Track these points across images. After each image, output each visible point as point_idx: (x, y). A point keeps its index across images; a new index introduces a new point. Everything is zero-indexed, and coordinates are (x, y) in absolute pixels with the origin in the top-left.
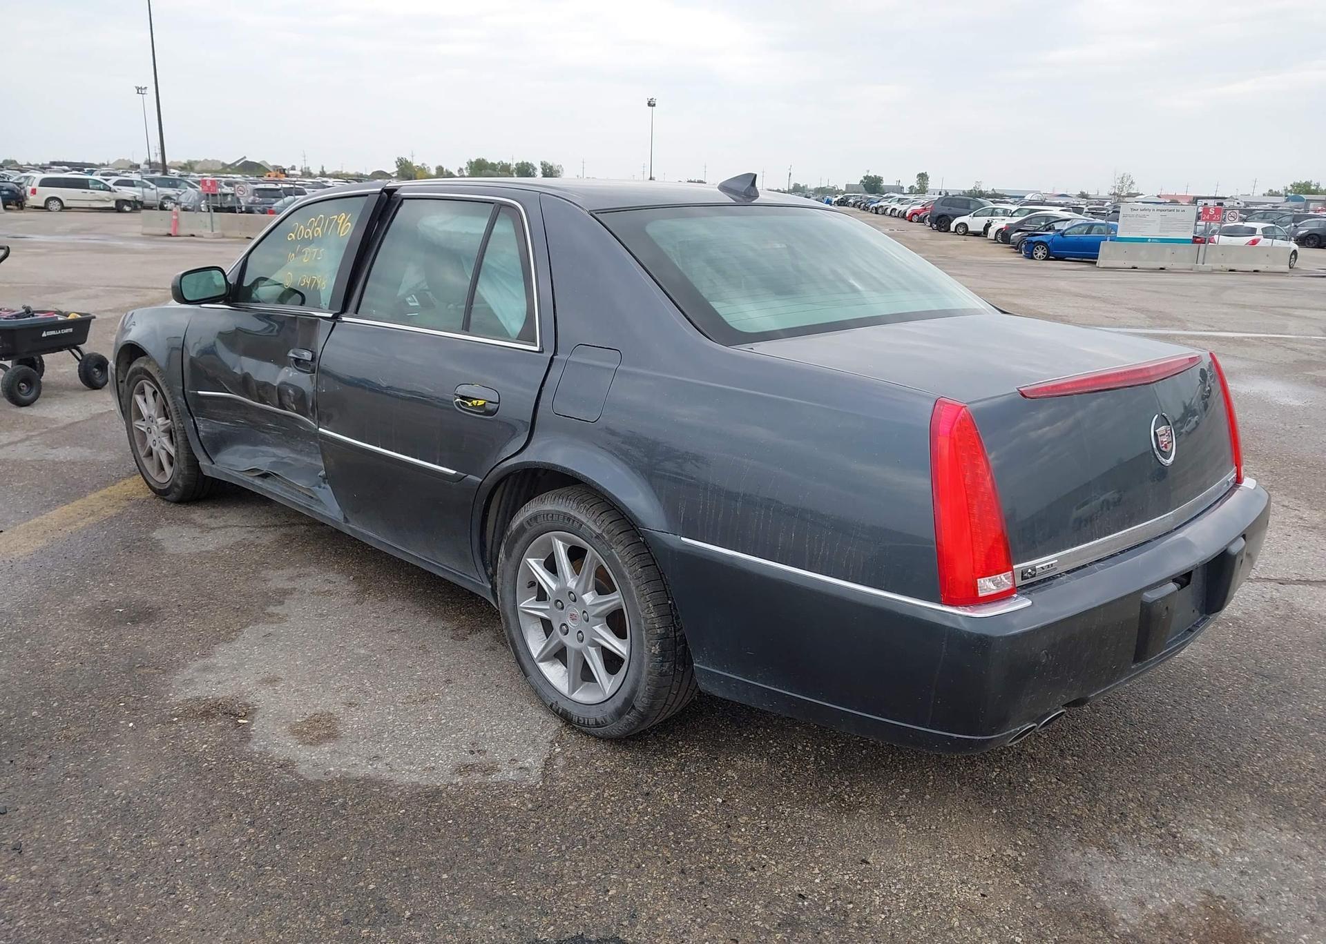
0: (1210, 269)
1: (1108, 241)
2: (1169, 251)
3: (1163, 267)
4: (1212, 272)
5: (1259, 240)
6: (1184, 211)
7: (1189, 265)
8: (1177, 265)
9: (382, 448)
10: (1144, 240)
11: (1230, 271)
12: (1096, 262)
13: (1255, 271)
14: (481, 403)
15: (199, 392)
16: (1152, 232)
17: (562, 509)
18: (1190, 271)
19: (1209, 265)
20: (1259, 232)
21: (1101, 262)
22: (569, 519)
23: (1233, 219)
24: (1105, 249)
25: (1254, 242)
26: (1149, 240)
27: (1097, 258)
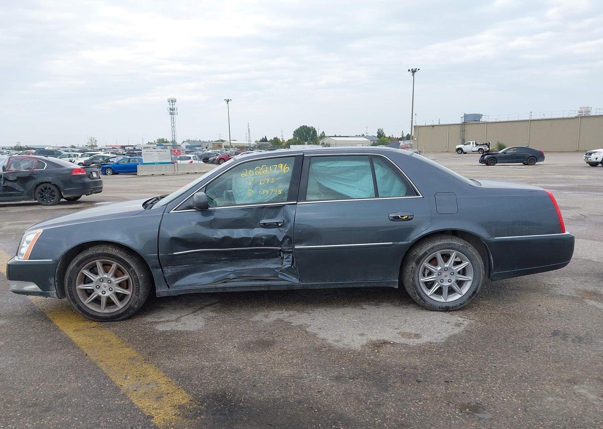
0: (181, 173)
1: (140, 165)
2: (164, 167)
3: (163, 174)
4: (182, 174)
5: (193, 161)
6: (166, 151)
7: (173, 172)
8: (168, 173)
9: (344, 244)
10: (154, 163)
11: (187, 173)
12: (136, 174)
13: (195, 173)
14: (407, 217)
15: (174, 253)
16: (156, 160)
17: (446, 242)
18: (174, 175)
19: (180, 172)
20: (192, 158)
21: (139, 173)
22: (449, 245)
23: (183, 154)
24: (139, 168)
25: (191, 162)
26: (156, 163)
27: (137, 172)
